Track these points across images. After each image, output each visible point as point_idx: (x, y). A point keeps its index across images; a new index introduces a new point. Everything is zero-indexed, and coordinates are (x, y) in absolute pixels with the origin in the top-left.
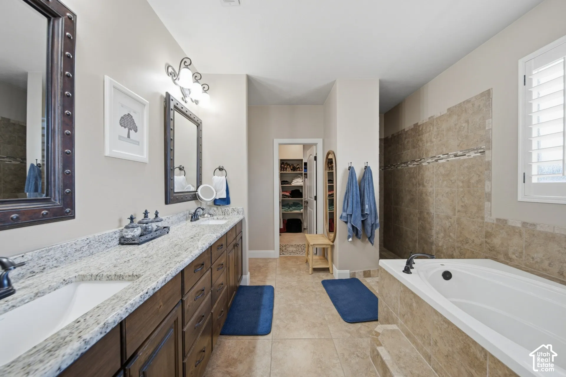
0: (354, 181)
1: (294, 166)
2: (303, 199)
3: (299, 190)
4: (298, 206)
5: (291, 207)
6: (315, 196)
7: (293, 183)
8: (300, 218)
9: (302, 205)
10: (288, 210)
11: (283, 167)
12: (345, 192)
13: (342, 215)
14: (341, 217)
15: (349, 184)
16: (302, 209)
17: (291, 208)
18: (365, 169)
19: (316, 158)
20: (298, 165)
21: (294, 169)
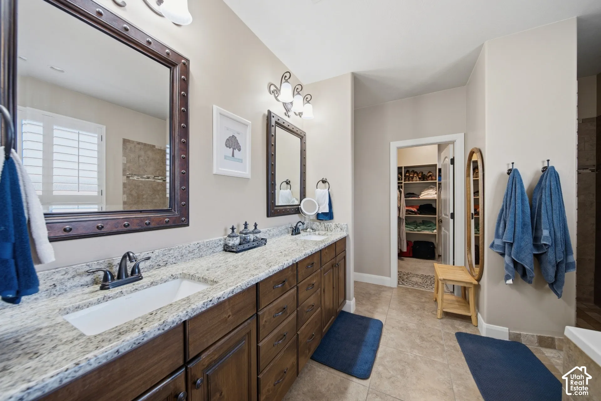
0: (518, 191)
1: (424, 174)
2: (437, 216)
3: (431, 205)
4: (428, 225)
5: (419, 226)
6: (451, 213)
7: (421, 195)
8: (432, 240)
9: (435, 225)
10: (415, 230)
11: (407, 176)
12: (501, 208)
13: (493, 243)
14: (492, 246)
15: (507, 196)
16: (436, 229)
17: (418, 228)
18: (543, 171)
19: (452, 161)
20: (429, 172)
21: (424, 178)
